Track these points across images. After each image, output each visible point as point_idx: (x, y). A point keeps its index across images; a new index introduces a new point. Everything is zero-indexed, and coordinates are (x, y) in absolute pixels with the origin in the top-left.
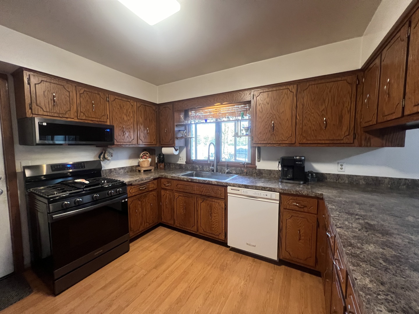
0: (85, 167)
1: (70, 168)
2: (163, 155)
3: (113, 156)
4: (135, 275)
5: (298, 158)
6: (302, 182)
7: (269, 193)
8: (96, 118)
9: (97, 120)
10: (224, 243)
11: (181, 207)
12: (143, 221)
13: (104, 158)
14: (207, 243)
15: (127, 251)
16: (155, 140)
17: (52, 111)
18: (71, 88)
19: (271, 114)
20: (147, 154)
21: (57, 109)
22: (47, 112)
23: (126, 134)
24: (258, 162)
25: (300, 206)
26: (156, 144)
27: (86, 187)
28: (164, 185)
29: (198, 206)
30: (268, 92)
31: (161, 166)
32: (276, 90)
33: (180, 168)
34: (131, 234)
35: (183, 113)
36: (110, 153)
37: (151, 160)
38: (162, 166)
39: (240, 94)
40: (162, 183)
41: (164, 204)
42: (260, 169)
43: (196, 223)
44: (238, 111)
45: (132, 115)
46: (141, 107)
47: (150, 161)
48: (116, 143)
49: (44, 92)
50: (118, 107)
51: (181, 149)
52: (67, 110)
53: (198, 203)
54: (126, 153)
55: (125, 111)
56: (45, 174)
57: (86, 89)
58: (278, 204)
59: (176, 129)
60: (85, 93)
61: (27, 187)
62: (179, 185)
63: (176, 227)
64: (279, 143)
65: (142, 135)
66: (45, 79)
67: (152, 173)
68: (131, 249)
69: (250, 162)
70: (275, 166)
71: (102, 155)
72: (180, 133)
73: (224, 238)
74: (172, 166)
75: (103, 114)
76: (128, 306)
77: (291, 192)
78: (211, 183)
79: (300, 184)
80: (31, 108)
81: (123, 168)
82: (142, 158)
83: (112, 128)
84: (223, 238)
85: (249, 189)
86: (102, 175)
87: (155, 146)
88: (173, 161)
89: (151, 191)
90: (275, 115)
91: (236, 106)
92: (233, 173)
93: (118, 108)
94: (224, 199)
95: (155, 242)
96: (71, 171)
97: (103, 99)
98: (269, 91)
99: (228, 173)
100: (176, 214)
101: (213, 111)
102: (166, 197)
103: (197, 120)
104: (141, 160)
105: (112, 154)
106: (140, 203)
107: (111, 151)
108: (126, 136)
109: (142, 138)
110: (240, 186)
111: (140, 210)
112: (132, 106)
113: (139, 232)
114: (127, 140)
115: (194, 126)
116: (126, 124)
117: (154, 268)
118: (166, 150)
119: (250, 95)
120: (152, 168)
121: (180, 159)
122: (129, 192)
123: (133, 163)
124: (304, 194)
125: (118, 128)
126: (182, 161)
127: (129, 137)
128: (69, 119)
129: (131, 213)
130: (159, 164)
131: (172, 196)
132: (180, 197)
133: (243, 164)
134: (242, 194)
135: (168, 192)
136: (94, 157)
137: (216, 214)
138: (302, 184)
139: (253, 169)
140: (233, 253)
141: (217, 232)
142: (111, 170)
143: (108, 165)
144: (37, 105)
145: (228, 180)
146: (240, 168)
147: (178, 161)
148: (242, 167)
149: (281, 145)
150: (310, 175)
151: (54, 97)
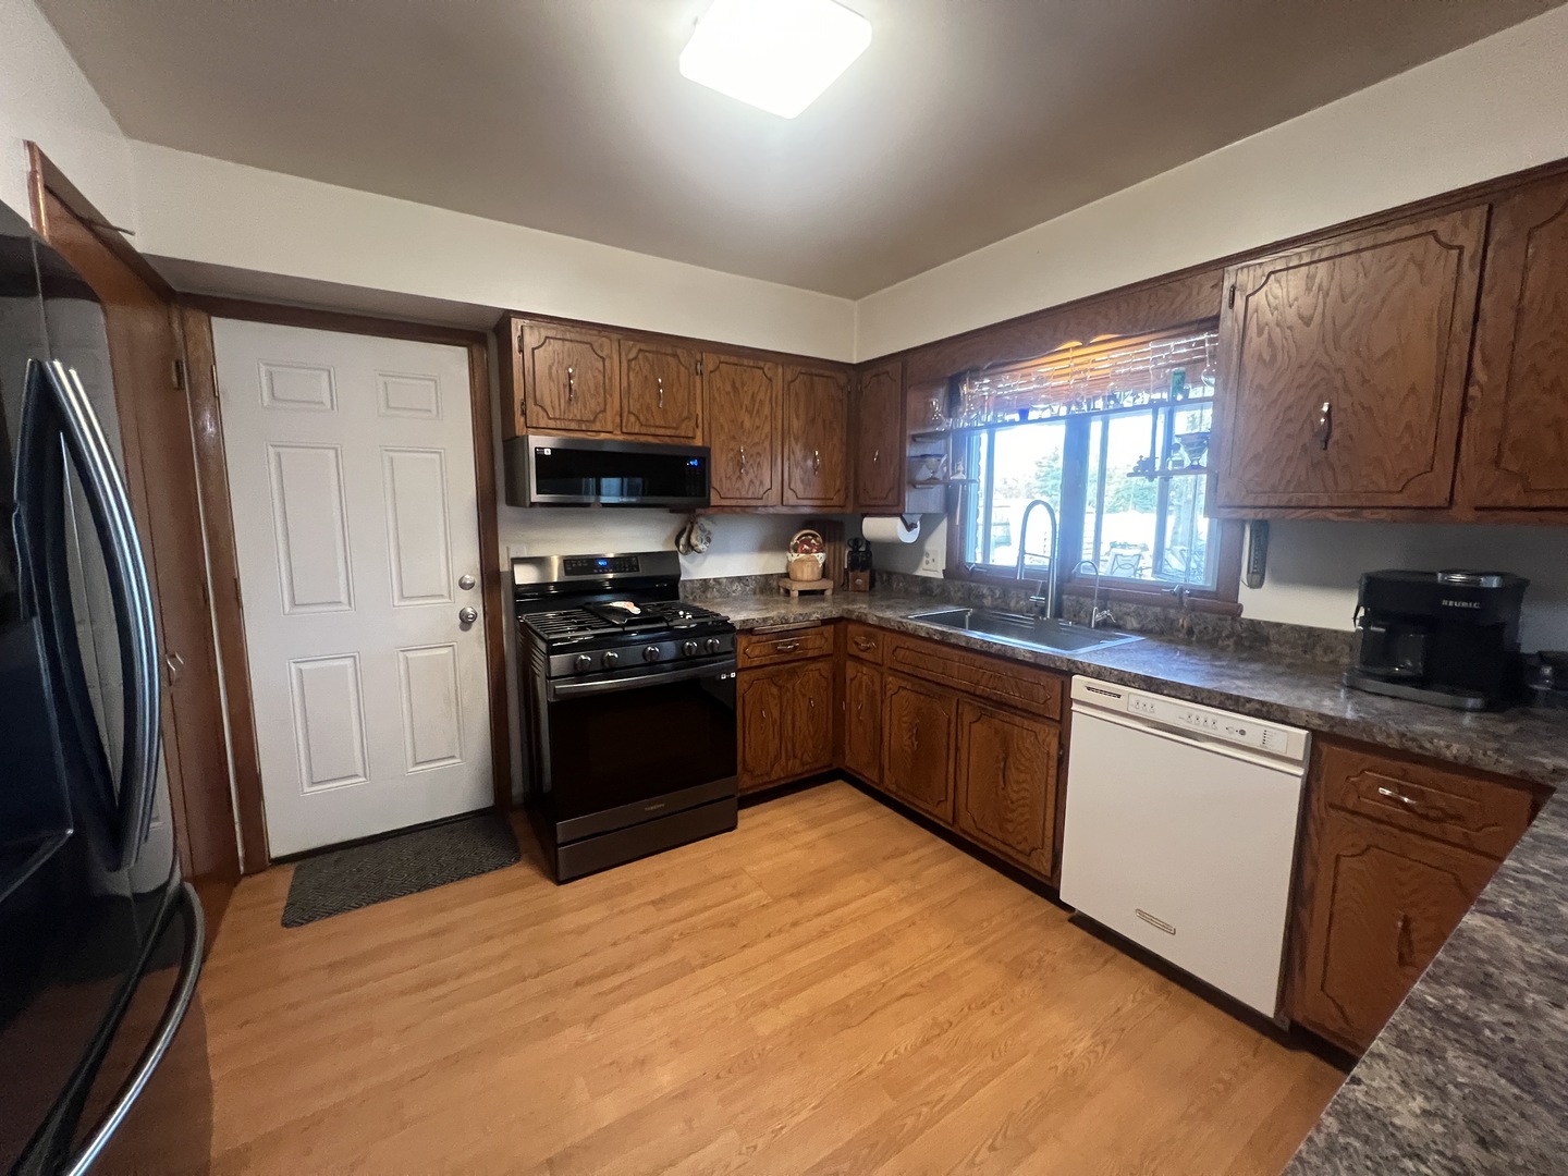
0: (638, 570)
1: (604, 570)
2: (868, 543)
3: (713, 542)
4: (736, 897)
5: (1457, 578)
6: (1471, 702)
7: (1256, 729)
8: (664, 427)
9: (668, 432)
10: (1045, 887)
11: (904, 725)
12: (783, 752)
13: (690, 547)
14: (987, 872)
15: (732, 828)
16: (839, 490)
17: (566, 416)
18: (608, 347)
19: (1321, 366)
20: (814, 536)
21: (576, 411)
22: (555, 419)
23: (747, 473)
24: (1251, 586)
25: (1420, 811)
26: (841, 504)
27: (630, 623)
28: (857, 644)
29: (960, 733)
30: (1313, 266)
31: (859, 581)
32: (1358, 251)
33: (922, 594)
34: (745, 782)
35: (942, 391)
36: (704, 531)
37: (823, 560)
38: (861, 580)
39: (1169, 290)
40: (849, 635)
41: (854, 711)
42: (1259, 622)
43: (951, 791)
44: (1160, 368)
45: (767, 411)
46: (797, 381)
47: (821, 562)
48: (714, 499)
49: (550, 367)
50: (729, 388)
51: (929, 523)
52: (598, 410)
53: (962, 725)
54: (749, 532)
55: (747, 401)
56: (555, 580)
57: (643, 346)
58: (1299, 781)
59: (912, 451)
60: (640, 356)
61: (519, 609)
62: (903, 652)
63: (887, 793)
64: (1357, 503)
65: (797, 473)
66: (551, 333)
67: (823, 600)
68: (741, 824)
69: (1210, 585)
70: (1338, 612)
71: (684, 538)
72: (924, 466)
73: (1048, 866)
74: (898, 585)
75: (685, 414)
76: (703, 966)
77: (1371, 734)
78: (1009, 654)
79: (1462, 710)
80: (524, 413)
81: (739, 579)
82: (796, 551)
83: (704, 455)
84: (1046, 868)
85: (1162, 694)
86: (681, 595)
87: (838, 510)
88: (901, 566)
89: (814, 659)
90: (1338, 370)
91: (1151, 346)
92: (1129, 627)
93: (728, 393)
94: (1060, 722)
95: (814, 823)
96: (611, 576)
97: (686, 368)
98: (1315, 258)
99: (1103, 624)
100: (886, 748)
101: (1056, 373)
102: (860, 683)
103: (988, 414)
104: (794, 557)
105: (709, 533)
106: (775, 690)
107: (708, 526)
108: (747, 480)
109: (798, 485)
110: (1124, 679)
111: (776, 713)
112: (770, 380)
113: (770, 782)
114: (750, 493)
115: (984, 436)
116: (749, 440)
117: (791, 895)
118: (876, 528)
119: (1216, 290)
120: (828, 585)
121: (925, 559)
122: (745, 653)
123: (771, 564)
124: (1448, 753)
125: (724, 456)
126: (933, 567)
127: (757, 483)
128: (603, 436)
129: (747, 715)
130: (850, 574)
131: (877, 687)
132: (903, 693)
133: (1174, 594)
134: (1132, 711)
135: (865, 670)
136: (664, 544)
137: (1023, 775)
138: (1473, 710)
139: (1220, 619)
140: (1080, 934)
141: (1025, 839)
142: (705, 581)
143: (700, 568)
144: (536, 404)
145: (1083, 654)
146: (1158, 609)
147: (916, 566)
148: (1172, 608)
149: (1367, 513)
150: (1547, 671)
151: (570, 376)
